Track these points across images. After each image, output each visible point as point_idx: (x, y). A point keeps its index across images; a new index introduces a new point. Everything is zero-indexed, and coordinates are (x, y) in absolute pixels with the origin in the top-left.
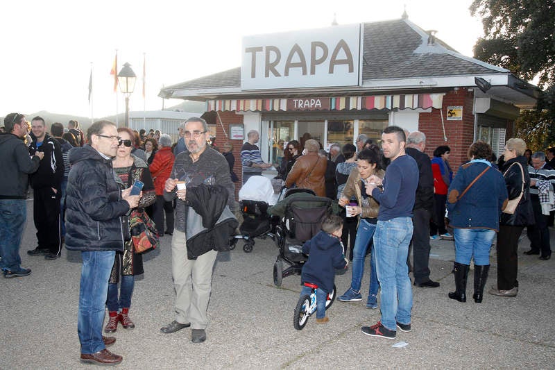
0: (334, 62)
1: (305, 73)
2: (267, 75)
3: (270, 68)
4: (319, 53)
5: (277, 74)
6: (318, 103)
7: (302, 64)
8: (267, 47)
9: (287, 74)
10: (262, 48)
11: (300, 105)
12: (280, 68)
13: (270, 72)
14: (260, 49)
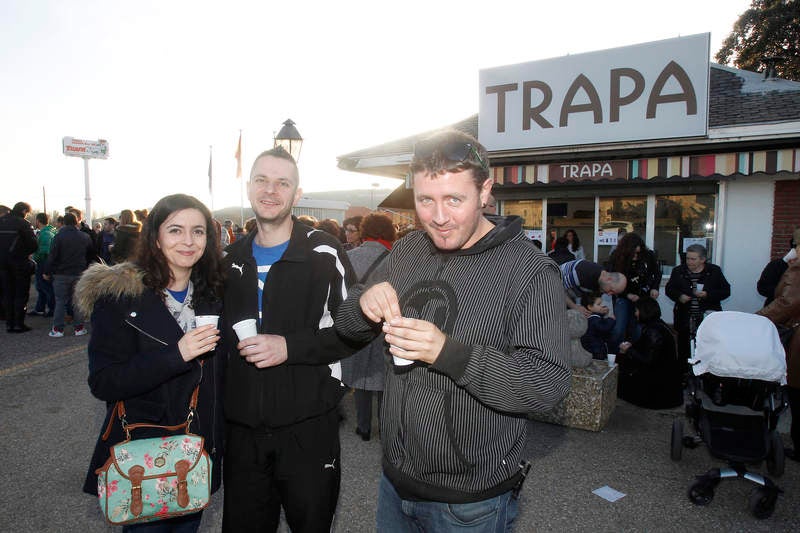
0: (656, 99)
1: (598, 119)
2: (527, 126)
3: (532, 115)
4: (627, 86)
5: (545, 124)
6: (607, 169)
7: (595, 106)
8: (525, 83)
9: (563, 122)
10: (516, 84)
11: (573, 174)
12: (552, 114)
13: (532, 121)
14: (514, 87)
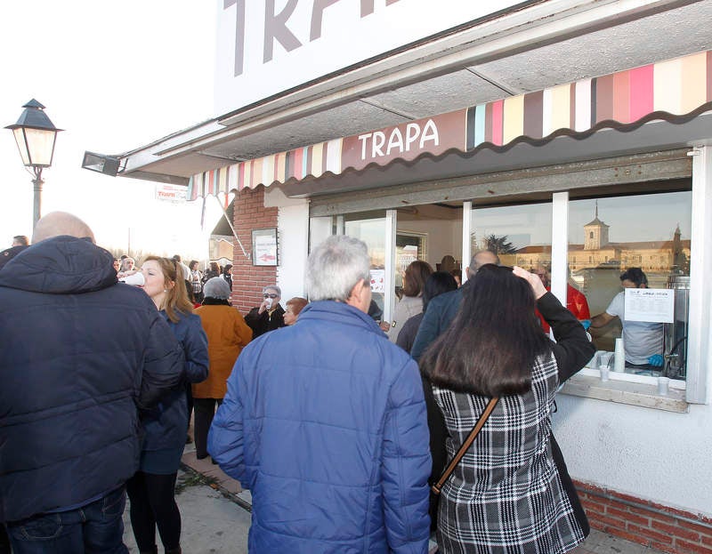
2: (268, 56)
5: (291, 43)
6: (430, 132)
11: (376, 150)
